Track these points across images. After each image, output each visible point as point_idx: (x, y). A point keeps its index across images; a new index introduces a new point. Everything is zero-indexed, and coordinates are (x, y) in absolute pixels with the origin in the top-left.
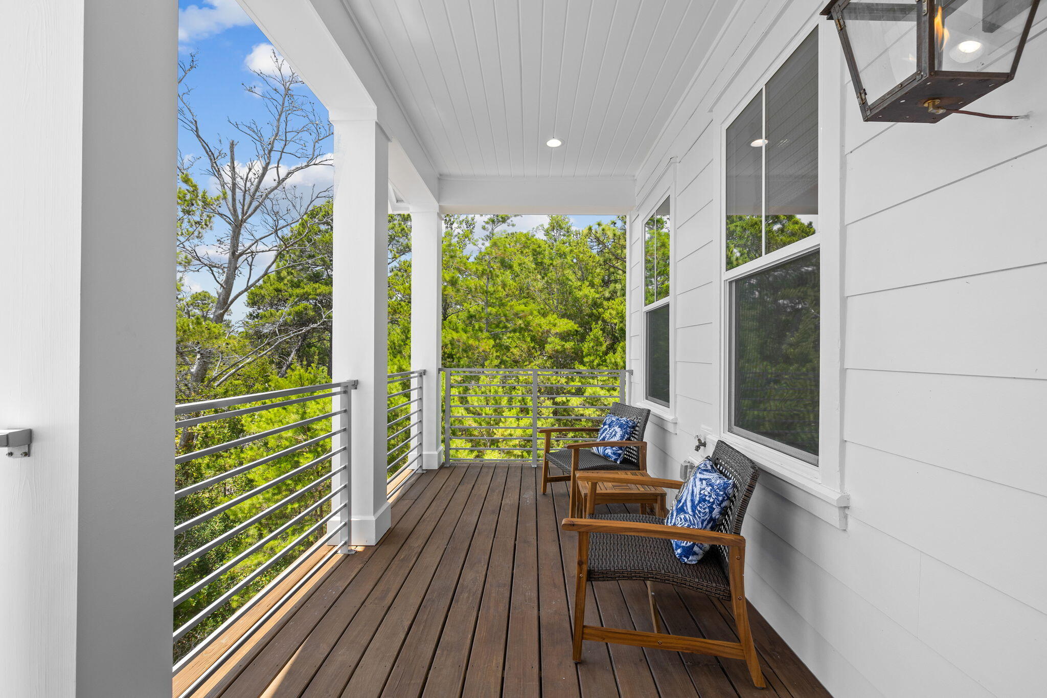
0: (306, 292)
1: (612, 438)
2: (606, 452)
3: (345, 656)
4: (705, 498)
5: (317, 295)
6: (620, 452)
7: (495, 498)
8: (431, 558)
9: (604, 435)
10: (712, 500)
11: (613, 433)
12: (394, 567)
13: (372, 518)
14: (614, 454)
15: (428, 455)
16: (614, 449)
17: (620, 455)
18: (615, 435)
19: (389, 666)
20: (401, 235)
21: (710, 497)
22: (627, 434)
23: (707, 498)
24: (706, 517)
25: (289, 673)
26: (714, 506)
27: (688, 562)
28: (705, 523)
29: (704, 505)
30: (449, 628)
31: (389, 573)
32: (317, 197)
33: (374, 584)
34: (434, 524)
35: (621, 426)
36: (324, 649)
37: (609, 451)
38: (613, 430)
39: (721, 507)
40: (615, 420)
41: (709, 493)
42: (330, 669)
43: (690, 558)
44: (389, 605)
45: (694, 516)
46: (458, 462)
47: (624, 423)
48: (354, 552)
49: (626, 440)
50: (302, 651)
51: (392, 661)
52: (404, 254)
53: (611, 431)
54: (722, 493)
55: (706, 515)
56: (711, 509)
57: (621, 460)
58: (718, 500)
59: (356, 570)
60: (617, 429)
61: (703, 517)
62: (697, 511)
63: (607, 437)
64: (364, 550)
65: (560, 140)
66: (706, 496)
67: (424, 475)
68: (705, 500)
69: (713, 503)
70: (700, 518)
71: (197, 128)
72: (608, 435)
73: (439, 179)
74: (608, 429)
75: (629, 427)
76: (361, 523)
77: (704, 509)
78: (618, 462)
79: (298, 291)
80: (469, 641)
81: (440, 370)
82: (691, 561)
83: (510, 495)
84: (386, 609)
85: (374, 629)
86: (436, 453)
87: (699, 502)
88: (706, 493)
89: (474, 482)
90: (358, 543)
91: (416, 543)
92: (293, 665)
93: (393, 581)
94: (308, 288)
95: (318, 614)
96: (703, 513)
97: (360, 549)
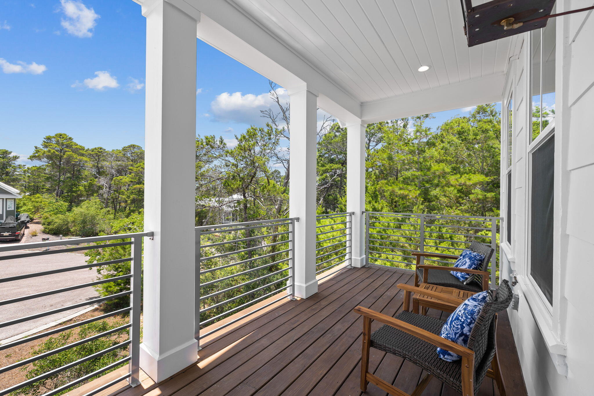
0: (327, 168)
1: (463, 265)
2: (458, 274)
3: (265, 342)
4: (459, 318)
5: (331, 170)
6: (467, 276)
7: (382, 290)
8: (325, 313)
9: (458, 263)
10: (463, 320)
11: (464, 263)
12: (307, 311)
13: (304, 285)
14: (462, 277)
15: (355, 259)
16: (463, 273)
17: (467, 278)
18: (465, 264)
19: (278, 352)
20: (378, 132)
21: (462, 317)
22: (474, 265)
23: (460, 318)
24: (458, 331)
25: (244, 340)
26: (464, 325)
27: (443, 359)
28: (457, 335)
29: (457, 323)
30: (312, 347)
31: (303, 313)
32: (326, 121)
33: (294, 316)
34: (339, 296)
35: (470, 259)
36: (260, 336)
37: (459, 275)
38: (464, 260)
39: (470, 327)
40: (468, 253)
41: (462, 315)
42: (257, 345)
43: (446, 357)
44: (294, 327)
45: (450, 328)
46: (374, 266)
47: (473, 256)
48: (295, 300)
49: (473, 269)
50: (252, 334)
51: (280, 351)
52: (380, 142)
53: (463, 261)
54: (469, 317)
55: (458, 330)
56: (463, 328)
57: (468, 282)
58: (467, 322)
59: (291, 308)
60: (467, 260)
61: (456, 330)
62: (452, 325)
63: (460, 265)
64: (300, 300)
65: (427, 66)
66: (460, 316)
67: (352, 270)
68: (458, 319)
69: (463, 322)
70: (453, 330)
71: (278, 100)
72: (460, 263)
73: (361, 105)
74: (462, 259)
75: (477, 260)
76: (300, 287)
77: (457, 325)
78: (465, 283)
79: (324, 168)
80: (316, 357)
81: (363, 213)
82: (445, 358)
83: (393, 290)
84: (292, 329)
85: (282, 335)
86: (359, 258)
87: (455, 320)
88: (460, 315)
89: (376, 278)
90: (298, 296)
91: (324, 303)
92: (246, 338)
93: (303, 317)
94: (328, 166)
95: (266, 321)
96: (456, 328)
97: (298, 299)
